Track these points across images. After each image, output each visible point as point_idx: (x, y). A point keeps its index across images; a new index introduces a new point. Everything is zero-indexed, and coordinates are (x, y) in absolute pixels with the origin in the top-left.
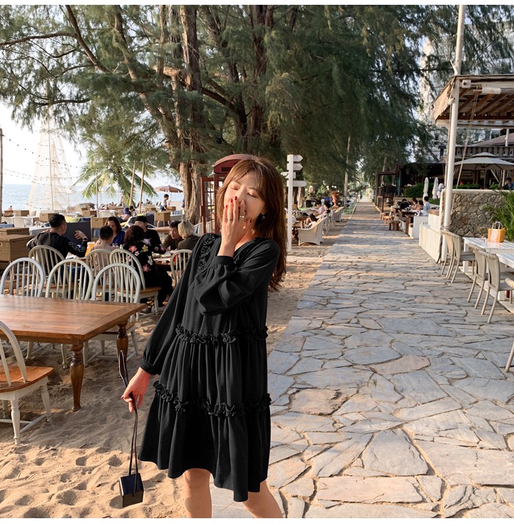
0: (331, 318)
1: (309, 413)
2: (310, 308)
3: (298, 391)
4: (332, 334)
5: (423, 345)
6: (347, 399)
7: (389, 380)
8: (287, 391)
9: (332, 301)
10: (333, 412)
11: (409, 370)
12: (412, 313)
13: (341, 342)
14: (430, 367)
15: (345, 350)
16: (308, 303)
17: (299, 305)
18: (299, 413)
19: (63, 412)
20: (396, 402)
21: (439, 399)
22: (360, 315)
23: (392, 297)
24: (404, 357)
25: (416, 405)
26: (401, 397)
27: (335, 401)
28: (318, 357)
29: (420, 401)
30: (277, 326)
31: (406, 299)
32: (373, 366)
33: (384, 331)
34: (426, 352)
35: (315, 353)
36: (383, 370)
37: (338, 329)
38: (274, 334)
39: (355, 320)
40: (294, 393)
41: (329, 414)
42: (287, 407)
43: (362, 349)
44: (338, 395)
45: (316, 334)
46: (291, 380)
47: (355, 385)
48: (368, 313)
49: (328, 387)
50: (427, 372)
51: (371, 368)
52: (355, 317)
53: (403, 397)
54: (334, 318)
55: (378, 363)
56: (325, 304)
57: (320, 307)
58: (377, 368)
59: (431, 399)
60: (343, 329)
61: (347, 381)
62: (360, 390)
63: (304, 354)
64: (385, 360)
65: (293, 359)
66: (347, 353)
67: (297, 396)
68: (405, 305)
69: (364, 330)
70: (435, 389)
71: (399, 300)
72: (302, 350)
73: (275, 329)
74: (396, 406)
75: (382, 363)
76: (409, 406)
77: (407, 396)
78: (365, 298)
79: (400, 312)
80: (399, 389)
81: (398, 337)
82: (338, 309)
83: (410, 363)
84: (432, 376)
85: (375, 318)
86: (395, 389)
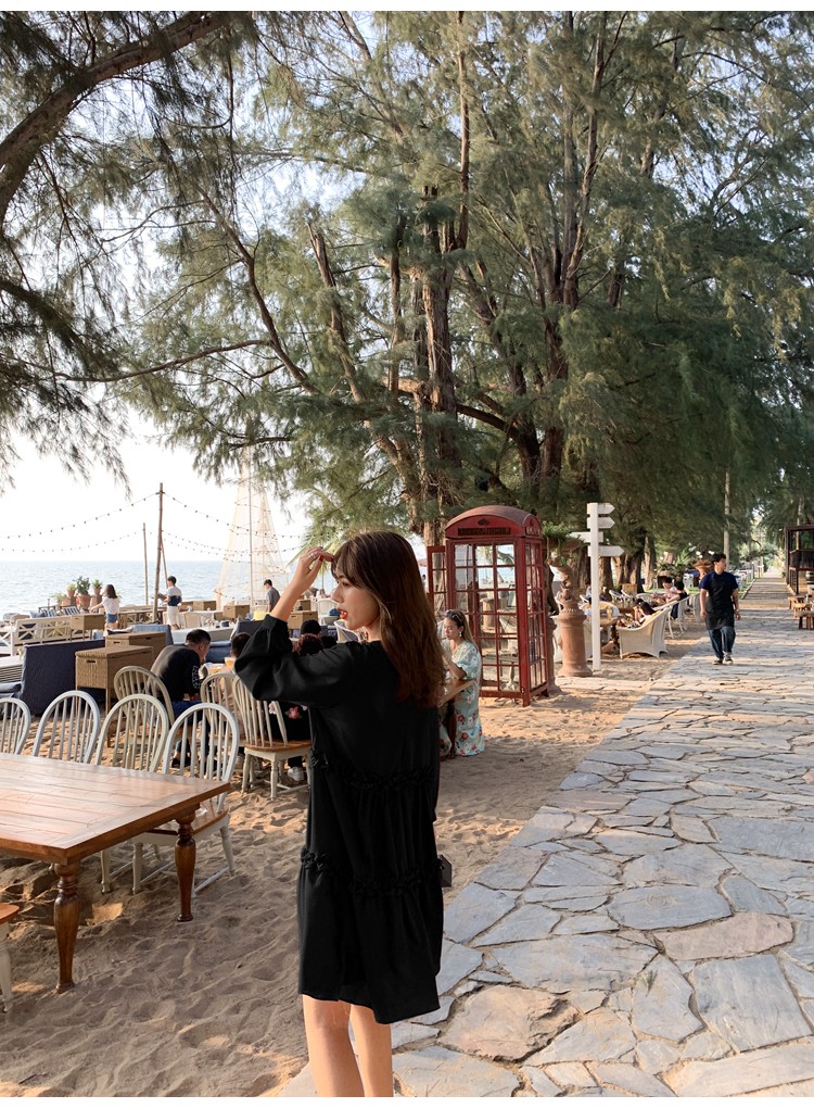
0: (617, 812)
1: (473, 1053)
2: (584, 788)
3: (477, 990)
4: (606, 851)
5: (791, 887)
6: (575, 1019)
7: (686, 977)
8: (455, 987)
9: (634, 775)
10: (530, 1054)
11: (739, 950)
12: (789, 806)
13: (616, 870)
14: (790, 947)
15: (617, 889)
16: (585, 778)
17: (570, 781)
18: (455, 1050)
20: (682, 1041)
21: (787, 1042)
22: (679, 808)
23: (758, 770)
24: (738, 916)
25: (726, 1055)
26: (696, 1024)
27: (545, 1022)
28: (554, 905)
29: (737, 1042)
31: (786, 775)
32: (661, 936)
33: (716, 846)
34: (792, 905)
35: (553, 893)
36: (680, 947)
37: (621, 838)
39: (663, 820)
40: (467, 994)
41: (517, 1061)
42: (436, 1031)
43: (655, 888)
44: (559, 1006)
45: (572, 849)
46: (475, 958)
47: (604, 984)
48: (696, 803)
49: (544, 985)
50: (780, 959)
51: (656, 941)
52: (667, 813)
53: (704, 1027)
54: (622, 815)
55: (676, 928)
56: (616, 779)
57: (605, 786)
58: (669, 940)
59: (767, 1039)
60: (630, 840)
61: (590, 971)
62: (612, 998)
63: (529, 895)
64: (694, 921)
65: (502, 906)
66: (622, 897)
67: (469, 1002)
68: (781, 787)
69: (675, 842)
70: (787, 1010)
71: (770, 777)
72: (530, 884)
74: (676, 1053)
75: (686, 928)
76: (709, 1054)
77: (712, 1025)
78: (700, 769)
79: (762, 804)
80: (700, 1003)
81: (740, 862)
82: (638, 792)
83: (750, 932)
84: (788, 972)
85: (705, 817)
86: (691, 1004)
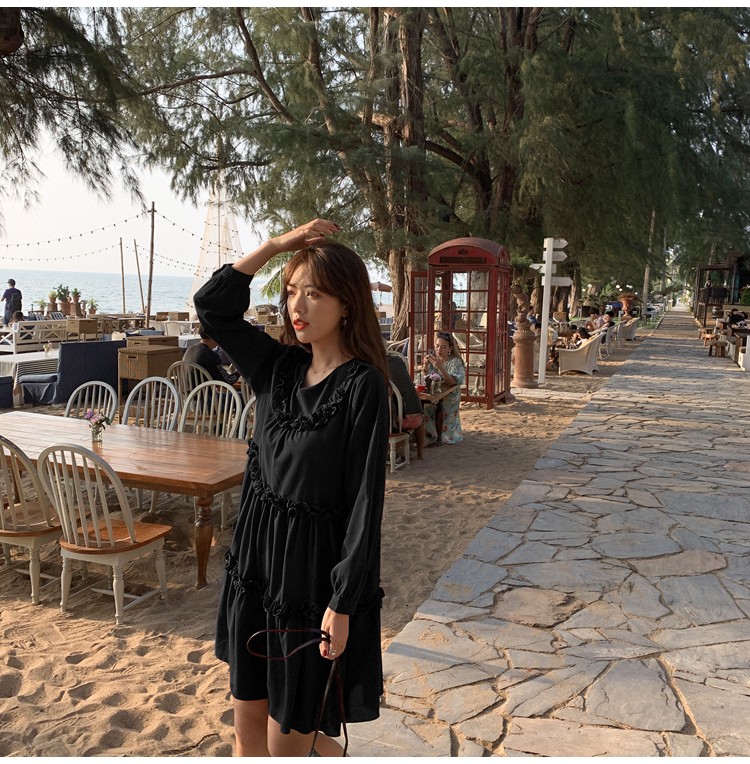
0: (584, 485)
1: (518, 622)
2: (554, 469)
3: (510, 590)
4: (581, 510)
5: (722, 536)
6: (582, 607)
7: (655, 585)
8: (494, 587)
9: (591, 461)
10: (556, 624)
11: (690, 572)
12: (714, 485)
13: (591, 523)
14: (726, 571)
15: (595, 534)
16: (553, 462)
17: (539, 464)
18: (505, 620)
19: (183, 589)
20: (658, 619)
21: (729, 621)
22: (631, 484)
23: (687, 460)
24: (686, 553)
25: (689, 627)
26: (667, 611)
27: (562, 608)
28: (550, 542)
29: (696, 620)
30: (501, 492)
31: (710, 464)
32: (633, 563)
33: (664, 510)
34: (724, 547)
35: (547, 536)
36: (648, 569)
37: (591, 503)
38: (494, 504)
39: (622, 492)
40: (503, 592)
41: (549, 627)
42: (488, 611)
43: (623, 535)
44: (569, 600)
45: (555, 508)
46: (503, 572)
47: (599, 588)
48: (644, 481)
49: (556, 588)
50: (718, 578)
51: (630, 565)
52: (623, 487)
53: (671, 613)
54: (589, 487)
55: (643, 558)
56: (579, 464)
57: (570, 468)
58: (639, 565)
59: (715, 619)
60: (598, 504)
61: (587, 581)
62: (605, 597)
63: (531, 536)
64: (655, 554)
65: (512, 542)
66: (598, 539)
67: (506, 596)
68: (708, 472)
69: (631, 506)
70: (727, 605)
71: (699, 465)
72: (529, 529)
73: (497, 496)
74: (655, 625)
75: (650, 558)
76: (677, 626)
77: (677, 612)
78: (644, 459)
79: (695, 484)
80: (666, 599)
81: (683, 521)
82: (597, 473)
83: (695, 561)
84: (726, 585)
85: (653, 491)
86: (661, 600)
